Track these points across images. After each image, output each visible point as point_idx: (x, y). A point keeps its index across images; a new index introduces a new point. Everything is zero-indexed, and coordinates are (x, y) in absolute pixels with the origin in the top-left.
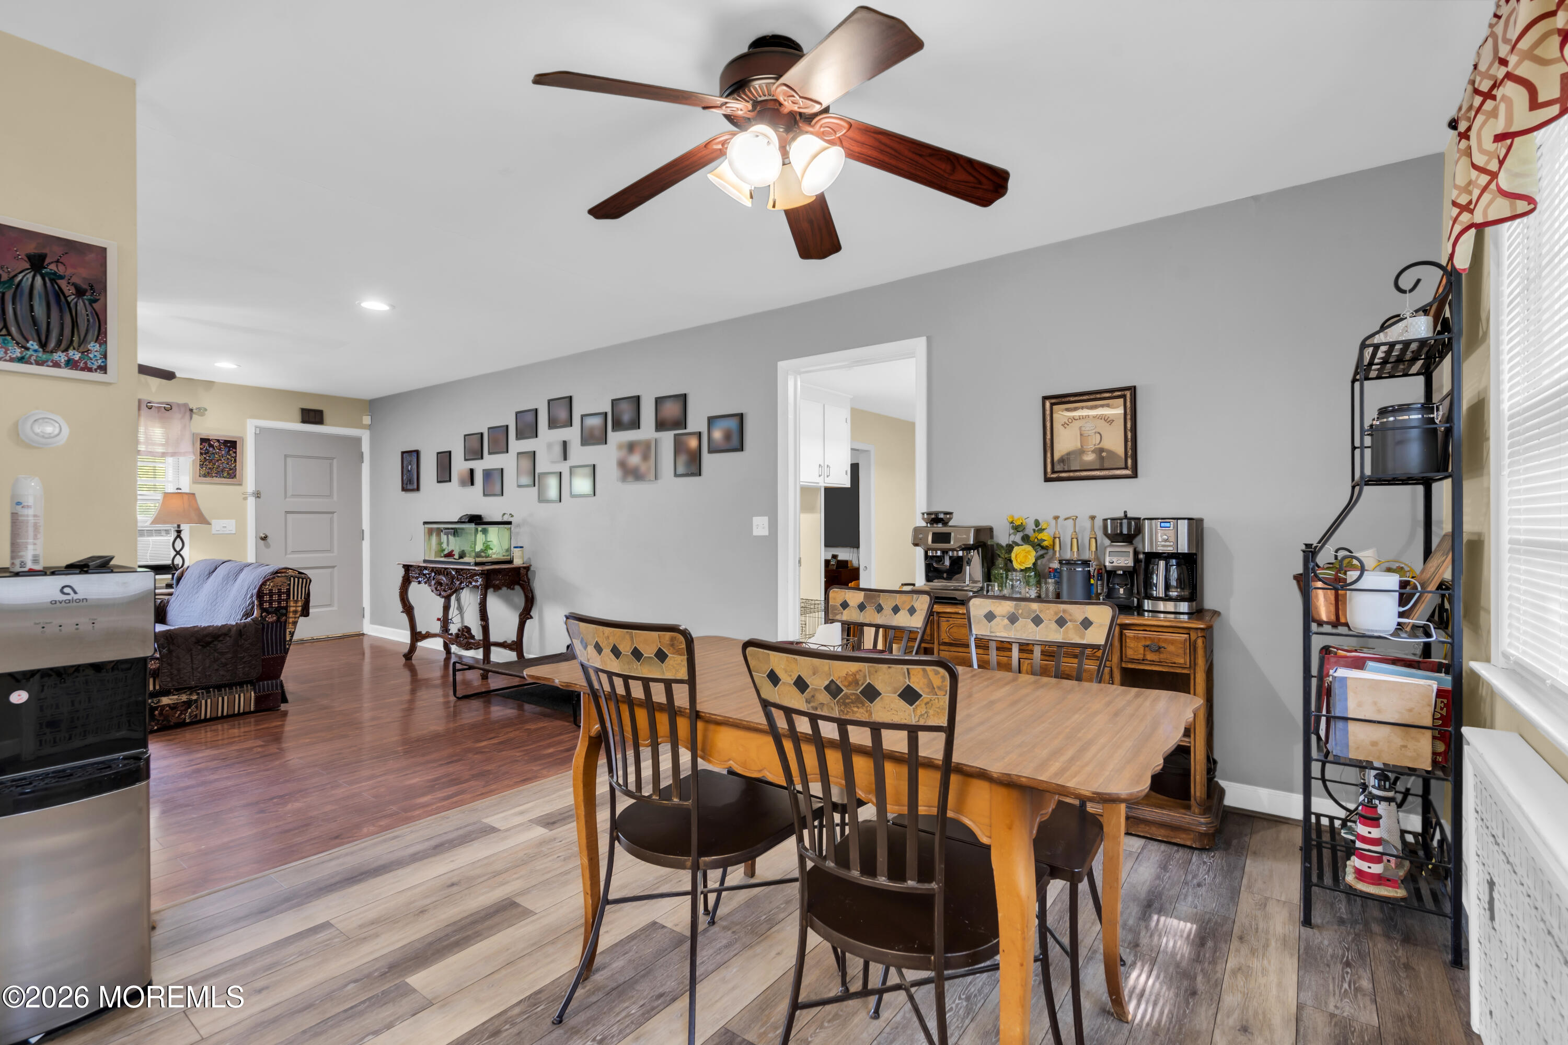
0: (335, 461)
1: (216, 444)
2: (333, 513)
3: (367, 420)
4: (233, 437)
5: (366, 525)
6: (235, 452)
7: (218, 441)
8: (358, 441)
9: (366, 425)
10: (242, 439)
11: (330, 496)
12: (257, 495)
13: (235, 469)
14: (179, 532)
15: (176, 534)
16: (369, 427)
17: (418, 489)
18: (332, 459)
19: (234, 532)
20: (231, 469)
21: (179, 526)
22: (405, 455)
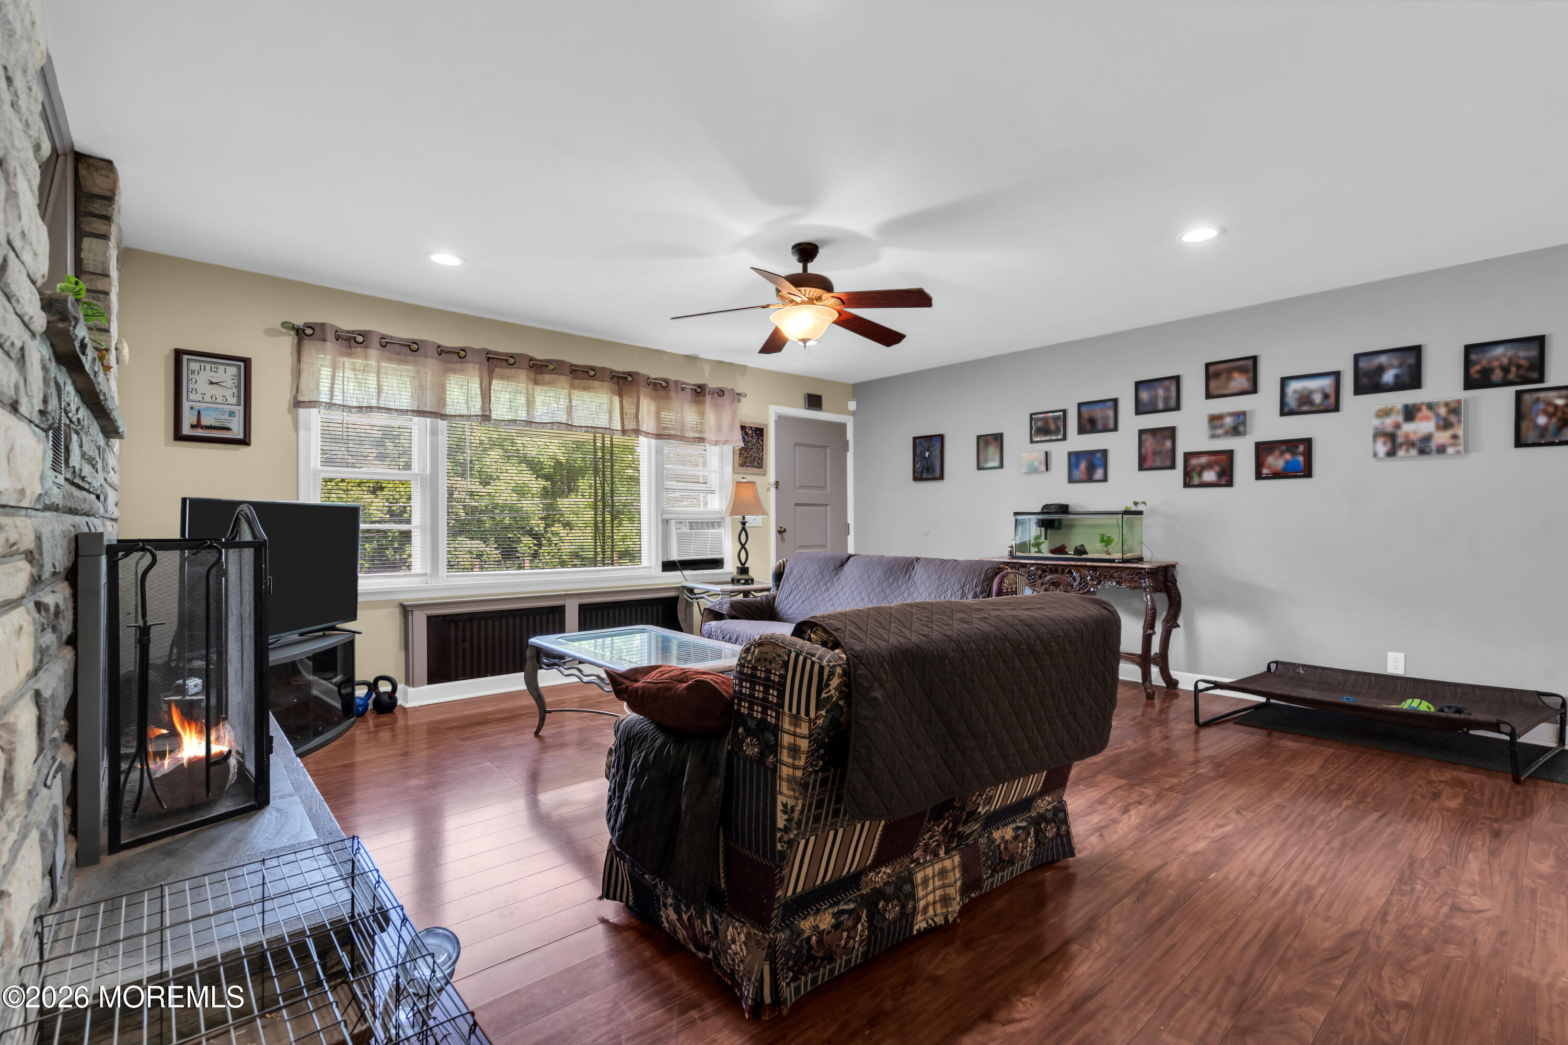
0: (828, 450)
1: (750, 432)
2: (826, 505)
3: (852, 406)
4: (761, 424)
5: (851, 520)
6: (762, 441)
7: (751, 428)
8: (842, 427)
9: (850, 411)
10: (766, 425)
11: (824, 488)
12: (777, 483)
13: (761, 459)
14: (744, 524)
15: (740, 527)
16: (853, 413)
17: (941, 477)
18: (825, 447)
19: (760, 525)
20: (759, 458)
21: (744, 518)
22: (917, 441)
